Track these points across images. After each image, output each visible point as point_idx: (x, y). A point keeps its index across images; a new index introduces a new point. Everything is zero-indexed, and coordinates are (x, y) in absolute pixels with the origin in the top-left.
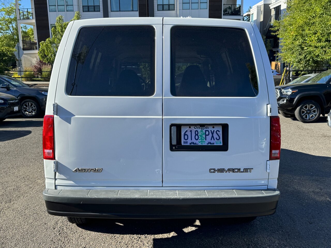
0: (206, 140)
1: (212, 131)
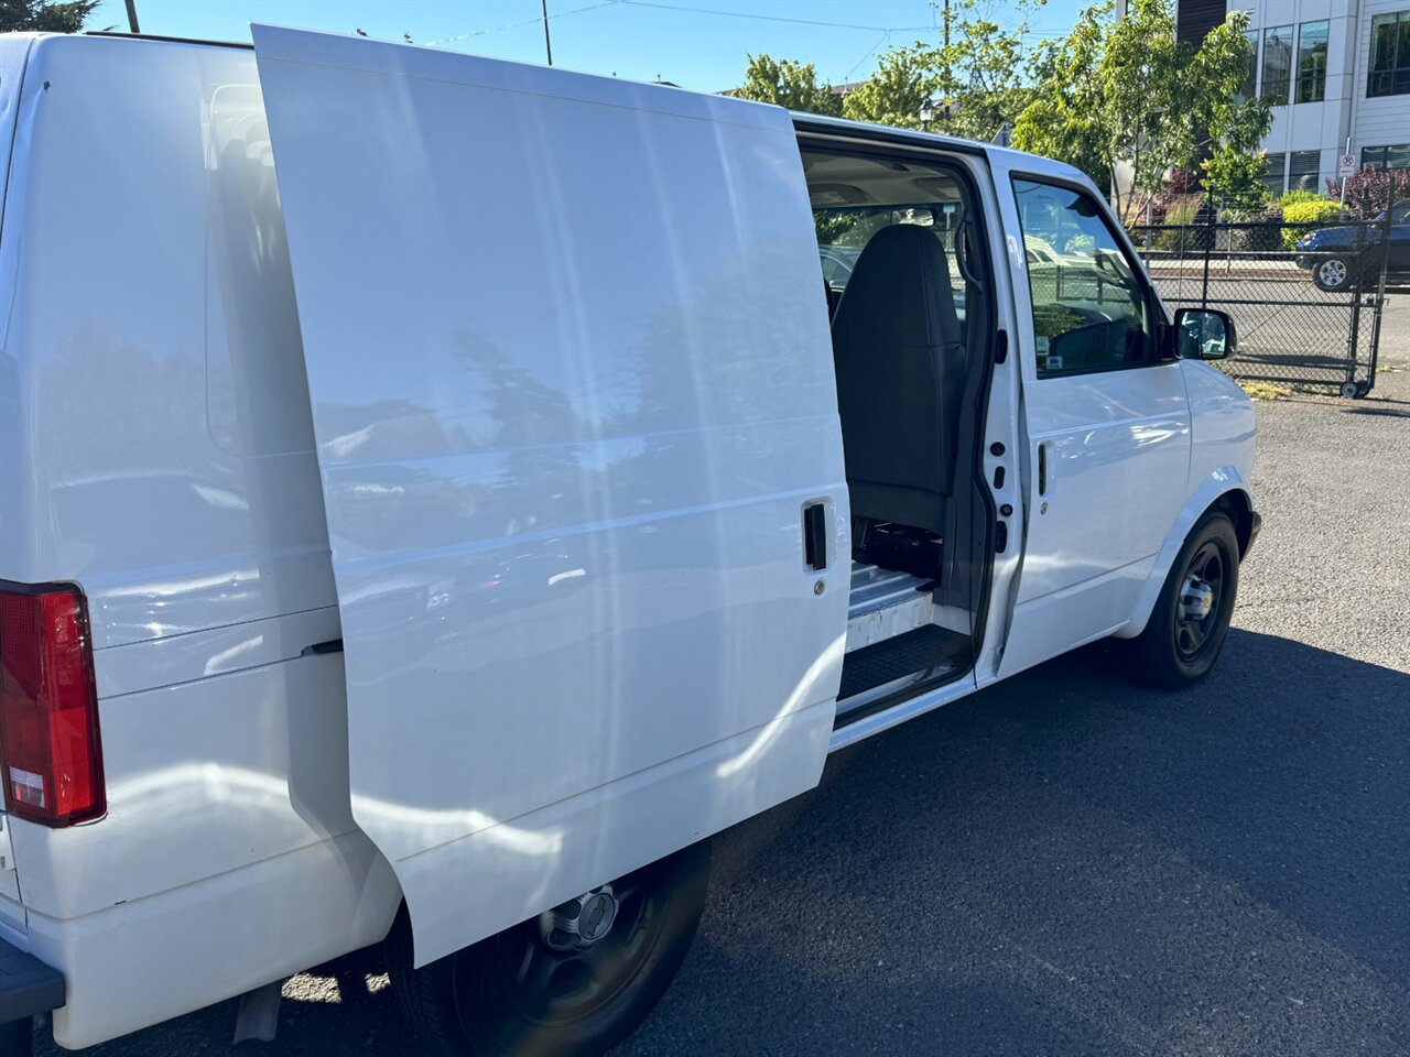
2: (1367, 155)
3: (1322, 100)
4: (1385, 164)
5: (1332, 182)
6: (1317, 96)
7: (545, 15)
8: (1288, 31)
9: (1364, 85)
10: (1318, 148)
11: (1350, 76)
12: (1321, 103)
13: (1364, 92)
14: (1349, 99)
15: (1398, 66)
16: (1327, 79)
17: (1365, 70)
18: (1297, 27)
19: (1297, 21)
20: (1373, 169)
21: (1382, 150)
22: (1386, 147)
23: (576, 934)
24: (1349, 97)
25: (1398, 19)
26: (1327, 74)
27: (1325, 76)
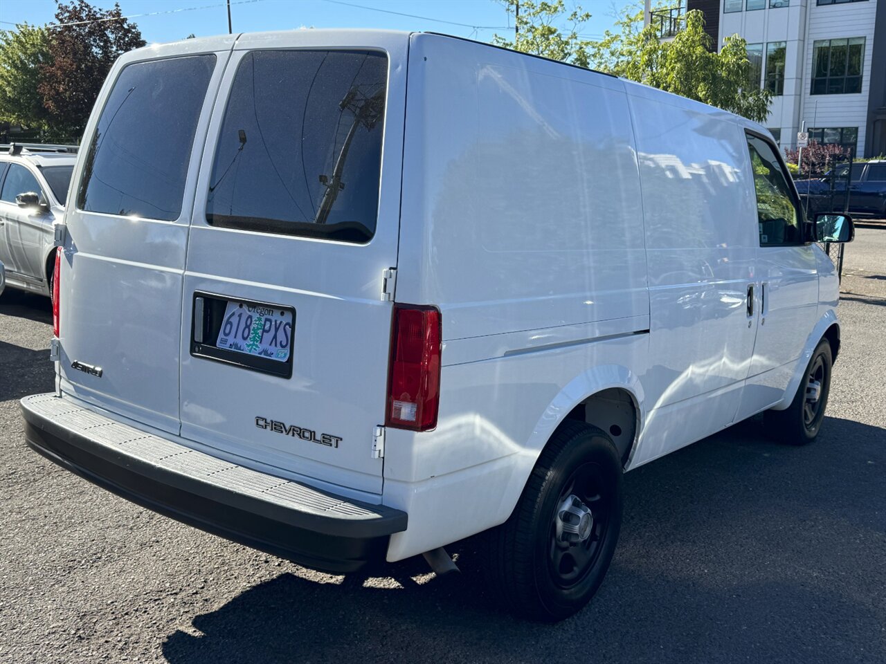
0: (261, 342)
1: (278, 322)
2: (812, 133)
3: (782, 94)
4: (823, 139)
5: (789, 150)
6: (778, 92)
7: (229, 6)
8: (759, 47)
9: (809, 86)
10: (778, 127)
11: (799, 80)
12: (780, 97)
13: (809, 91)
14: (799, 95)
15: (831, 76)
16: (785, 81)
17: (809, 76)
18: (765, 45)
19: (765, 41)
20: (816, 143)
21: (820, 130)
22: (823, 129)
23: (577, 534)
24: (799, 93)
25: (830, 43)
26: (785, 77)
27: (783, 79)
